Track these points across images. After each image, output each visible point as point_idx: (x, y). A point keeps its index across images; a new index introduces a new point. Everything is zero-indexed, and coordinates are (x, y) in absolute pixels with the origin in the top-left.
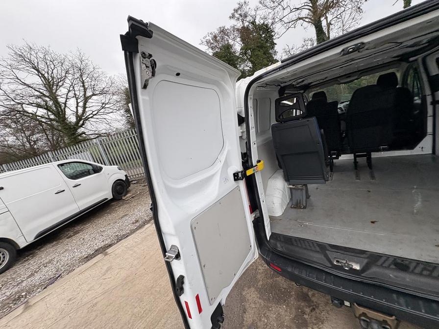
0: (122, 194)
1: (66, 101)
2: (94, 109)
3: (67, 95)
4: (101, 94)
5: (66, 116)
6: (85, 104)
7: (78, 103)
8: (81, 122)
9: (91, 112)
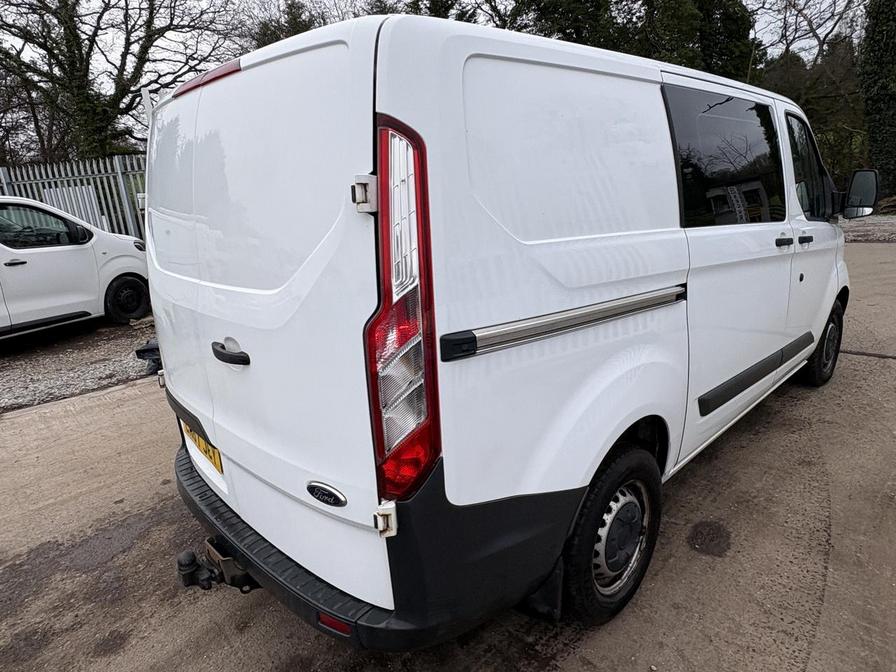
0: (133, 311)
1: (95, 34)
2: (163, 67)
3: (100, 18)
4: (194, 28)
5: (91, 77)
6: (145, 50)
7: (128, 43)
8: (126, 100)
9: (153, 77)
